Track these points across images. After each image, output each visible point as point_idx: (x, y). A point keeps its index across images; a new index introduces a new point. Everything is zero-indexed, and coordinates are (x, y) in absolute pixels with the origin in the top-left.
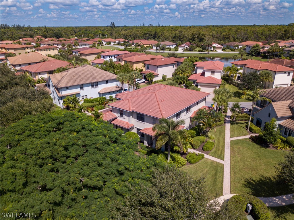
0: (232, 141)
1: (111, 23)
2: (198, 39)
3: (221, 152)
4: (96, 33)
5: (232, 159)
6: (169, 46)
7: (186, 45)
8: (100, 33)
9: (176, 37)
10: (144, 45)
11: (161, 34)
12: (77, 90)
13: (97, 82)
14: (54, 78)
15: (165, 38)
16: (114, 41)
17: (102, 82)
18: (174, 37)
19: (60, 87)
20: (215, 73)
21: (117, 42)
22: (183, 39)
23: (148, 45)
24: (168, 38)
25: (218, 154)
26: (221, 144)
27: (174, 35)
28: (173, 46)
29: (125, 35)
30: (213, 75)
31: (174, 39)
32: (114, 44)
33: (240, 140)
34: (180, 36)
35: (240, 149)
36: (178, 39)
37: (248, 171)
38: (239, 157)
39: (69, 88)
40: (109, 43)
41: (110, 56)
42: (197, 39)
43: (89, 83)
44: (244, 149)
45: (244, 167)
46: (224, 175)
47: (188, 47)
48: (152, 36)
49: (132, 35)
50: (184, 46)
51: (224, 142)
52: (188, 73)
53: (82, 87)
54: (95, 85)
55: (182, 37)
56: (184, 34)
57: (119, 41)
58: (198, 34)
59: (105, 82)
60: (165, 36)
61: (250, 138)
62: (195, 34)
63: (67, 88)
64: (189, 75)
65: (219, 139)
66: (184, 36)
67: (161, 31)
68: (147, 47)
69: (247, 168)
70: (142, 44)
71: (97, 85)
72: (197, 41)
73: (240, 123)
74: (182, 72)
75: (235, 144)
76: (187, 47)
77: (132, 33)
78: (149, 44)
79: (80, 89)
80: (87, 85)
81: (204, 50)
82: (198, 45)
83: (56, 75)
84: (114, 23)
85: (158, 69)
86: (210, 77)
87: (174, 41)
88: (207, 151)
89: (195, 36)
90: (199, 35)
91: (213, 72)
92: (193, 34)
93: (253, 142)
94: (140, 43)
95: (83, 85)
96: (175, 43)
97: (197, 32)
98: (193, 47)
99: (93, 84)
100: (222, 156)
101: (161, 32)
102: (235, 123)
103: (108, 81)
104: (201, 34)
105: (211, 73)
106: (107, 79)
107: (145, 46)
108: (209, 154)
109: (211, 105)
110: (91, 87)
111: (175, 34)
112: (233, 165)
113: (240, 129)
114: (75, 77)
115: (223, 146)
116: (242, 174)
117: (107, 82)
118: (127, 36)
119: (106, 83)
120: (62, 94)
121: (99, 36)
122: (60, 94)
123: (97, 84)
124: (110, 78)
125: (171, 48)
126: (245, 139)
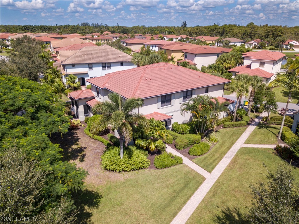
0: (243, 148)
1: (183, 22)
2: (273, 36)
3: (214, 160)
4: (162, 30)
5: (224, 173)
6: (235, 42)
7: (255, 42)
8: (166, 31)
9: (246, 34)
10: (206, 41)
11: (228, 30)
12: (85, 70)
13: (110, 63)
14: (64, 55)
15: (233, 35)
16: (176, 38)
17: (116, 63)
18: (244, 34)
19: (65, 64)
20: (265, 65)
21: (179, 38)
22: (254, 36)
23: (211, 42)
24: (236, 35)
25: (207, 162)
26: (223, 149)
27: (244, 32)
28: (240, 43)
29: (190, 32)
30: (262, 67)
31: (243, 37)
32: (176, 40)
33: (257, 149)
34: (251, 33)
35: (248, 161)
36: (249, 37)
37: (239, 196)
38: (239, 173)
39: (76, 66)
40: (171, 39)
41: (154, 46)
42: (271, 36)
43: (100, 63)
44: (255, 163)
45: (237, 189)
46: (195, 195)
47: (258, 44)
48: (220, 33)
49: (198, 33)
50: (253, 43)
51: (229, 149)
52: (230, 63)
53: (91, 66)
54: (106, 66)
55: (254, 34)
56: (257, 30)
57: (181, 37)
58: (274, 30)
59: (120, 64)
60: (234, 33)
61: (275, 149)
62: (270, 30)
63: (73, 66)
64: (231, 66)
65: (223, 143)
66: (256, 33)
67: (230, 26)
68: (210, 44)
69: (240, 191)
70: (204, 40)
71: (109, 67)
72: (271, 38)
73: (273, 128)
74: (223, 62)
75: (245, 153)
76: (256, 44)
77: (199, 30)
78: (213, 41)
79: (88, 68)
80: (97, 64)
81: (277, 49)
82: (273, 43)
83: (67, 51)
84: (185, 22)
85: (196, 58)
86: (257, 69)
87: (242, 38)
88: (194, 155)
89: (269, 32)
90: (276, 31)
91: (262, 63)
92: (267, 30)
93: (278, 155)
94: (202, 39)
95: (92, 64)
96: (244, 40)
97: (273, 28)
98: (263, 44)
99: (104, 65)
100: (211, 166)
101: (230, 28)
102: (264, 127)
103: (124, 64)
104: (278, 30)
105: (259, 64)
106: (121, 60)
107: (208, 42)
108: (193, 160)
109: (244, 101)
110: (101, 68)
111: (246, 31)
112: (219, 183)
113: (266, 135)
114: (85, 56)
115: (224, 153)
116: (226, 198)
117: (122, 64)
118: (193, 33)
119: (121, 66)
120: (67, 72)
121: (165, 33)
122: (64, 71)
123: (109, 65)
124: (125, 60)
125: (236, 45)
126: (266, 149)
